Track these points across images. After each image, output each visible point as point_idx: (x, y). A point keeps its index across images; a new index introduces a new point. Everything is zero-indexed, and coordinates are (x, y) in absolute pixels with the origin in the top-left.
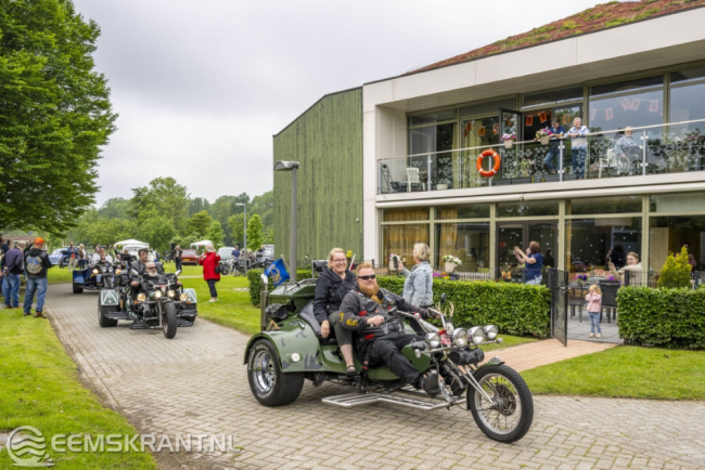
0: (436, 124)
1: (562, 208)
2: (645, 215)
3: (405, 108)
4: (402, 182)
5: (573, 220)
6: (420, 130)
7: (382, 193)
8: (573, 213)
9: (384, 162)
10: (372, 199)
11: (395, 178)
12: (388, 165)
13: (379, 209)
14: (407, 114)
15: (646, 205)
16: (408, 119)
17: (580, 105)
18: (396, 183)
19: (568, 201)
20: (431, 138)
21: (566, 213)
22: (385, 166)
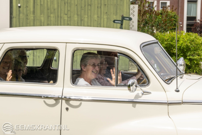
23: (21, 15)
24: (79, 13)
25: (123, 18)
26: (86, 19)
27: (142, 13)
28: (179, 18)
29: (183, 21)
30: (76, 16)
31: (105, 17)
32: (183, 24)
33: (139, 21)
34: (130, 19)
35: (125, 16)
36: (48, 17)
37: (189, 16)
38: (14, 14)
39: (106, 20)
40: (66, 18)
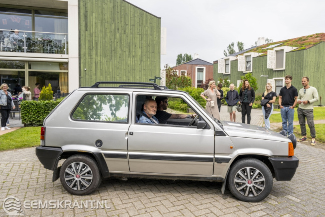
15: (27, 66)
23: (87, 76)
24: (127, 75)
25: (156, 78)
26: (132, 79)
27: (169, 76)
28: (192, 81)
29: (195, 83)
30: (125, 77)
31: (145, 78)
32: (195, 85)
33: (167, 82)
34: (161, 79)
36: (106, 77)
37: (199, 80)
38: (82, 76)
39: (145, 80)
40: (118, 79)
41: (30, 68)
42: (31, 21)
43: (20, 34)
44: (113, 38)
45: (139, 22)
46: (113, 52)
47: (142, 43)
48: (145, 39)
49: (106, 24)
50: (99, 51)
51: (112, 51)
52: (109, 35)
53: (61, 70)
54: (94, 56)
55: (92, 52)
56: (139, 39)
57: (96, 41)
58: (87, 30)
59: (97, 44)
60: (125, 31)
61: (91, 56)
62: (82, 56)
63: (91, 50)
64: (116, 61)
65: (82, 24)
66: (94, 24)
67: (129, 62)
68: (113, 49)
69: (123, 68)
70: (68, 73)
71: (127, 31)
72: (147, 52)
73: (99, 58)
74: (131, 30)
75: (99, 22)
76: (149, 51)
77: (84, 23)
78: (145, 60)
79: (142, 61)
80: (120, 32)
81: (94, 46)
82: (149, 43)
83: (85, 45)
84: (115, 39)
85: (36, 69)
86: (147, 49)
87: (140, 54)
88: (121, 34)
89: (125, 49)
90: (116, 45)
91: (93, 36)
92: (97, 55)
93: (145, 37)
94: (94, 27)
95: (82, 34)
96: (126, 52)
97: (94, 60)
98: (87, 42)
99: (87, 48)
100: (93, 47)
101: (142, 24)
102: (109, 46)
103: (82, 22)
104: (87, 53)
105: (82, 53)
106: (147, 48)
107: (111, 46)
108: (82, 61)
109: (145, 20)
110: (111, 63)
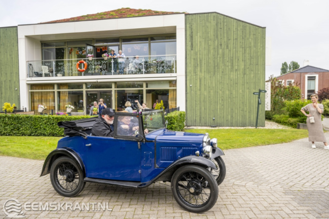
0: (55, 47)
1: (113, 86)
2: (144, 89)
3: (40, 39)
4: (40, 72)
5: (118, 90)
6: (48, 49)
7: (30, 77)
8: (117, 88)
9: (30, 63)
10: (24, 79)
11: (36, 70)
12: (32, 64)
13: (28, 84)
14: (41, 41)
15: (144, 85)
16: (42, 44)
17: (118, 45)
18: (37, 73)
19: (115, 83)
20: (53, 54)
21: (115, 88)
22: (31, 65)
23: (192, 92)
24: (230, 89)
25: (260, 91)
26: (234, 93)
27: (274, 88)
28: (301, 91)
29: (304, 93)
31: (247, 91)
32: (304, 95)
33: (271, 93)
34: (265, 91)
35: (261, 89)
36: (209, 92)
37: (309, 89)
38: (188, 91)
39: (248, 93)
40: (221, 93)
41: (147, 87)
42: (148, 46)
43: (140, 59)
44: (216, 53)
45: (241, 35)
46: (216, 68)
47: (245, 56)
48: (248, 52)
49: (210, 42)
50: (203, 67)
51: (215, 66)
52: (212, 51)
53: (170, 87)
54: (199, 73)
55: (196, 70)
56: (241, 52)
57: (200, 58)
58: (192, 50)
59: (201, 61)
60: (227, 46)
61: (196, 73)
62: (188, 74)
63: (195, 67)
64: (218, 76)
65: (188, 45)
66: (199, 43)
67: (232, 76)
68: (216, 64)
69: (225, 82)
70: (176, 90)
71: (229, 46)
72: (250, 64)
73: (203, 74)
74: (233, 44)
75: (203, 40)
76: (252, 63)
77: (190, 43)
78: (248, 73)
79: (244, 74)
80: (223, 47)
81: (198, 63)
82: (252, 55)
83: (191, 63)
84: (218, 54)
85: (151, 87)
86: (251, 62)
87: (243, 67)
88: (224, 49)
89: (227, 63)
90: (218, 61)
91: (197, 54)
92: (201, 71)
93: (248, 49)
94: (199, 45)
95: (188, 53)
96: (228, 66)
97: (199, 76)
98: (192, 60)
99: (192, 66)
100: (198, 65)
101: (245, 36)
102: (212, 62)
103: (188, 42)
104: (192, 70)
105: (188, 71)
106: (250, 60)
107: (214, 61)
108: (188, 78)
109: (248, 32)
110: (214, 78)
